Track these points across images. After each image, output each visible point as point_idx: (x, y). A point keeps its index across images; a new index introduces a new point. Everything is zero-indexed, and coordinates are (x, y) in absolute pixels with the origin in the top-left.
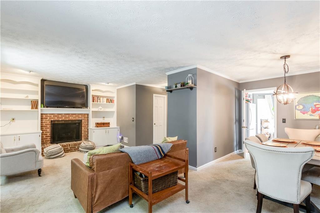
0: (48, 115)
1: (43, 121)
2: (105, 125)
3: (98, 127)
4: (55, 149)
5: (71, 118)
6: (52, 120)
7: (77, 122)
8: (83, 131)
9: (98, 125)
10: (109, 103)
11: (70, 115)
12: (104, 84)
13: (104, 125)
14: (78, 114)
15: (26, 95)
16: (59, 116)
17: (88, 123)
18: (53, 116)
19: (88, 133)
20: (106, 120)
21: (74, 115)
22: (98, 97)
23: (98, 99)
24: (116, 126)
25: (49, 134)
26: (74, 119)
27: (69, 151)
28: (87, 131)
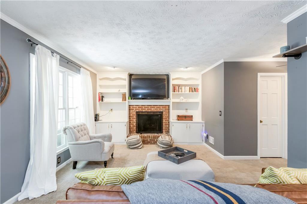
0: (134, 106)
1: (131, 112)
2: (187, 118)
3: (178, 120)
4: (133, 140)
5: (153, 109)
6: (137, 111)
7: (158, 113)
8: (164, 124)
9: (179, 118)
10: (193, 92)
11: (152, 106)
12: (182, 69)
13: (185, 118)
14: (159, 105)
15: (118, 90)
16: (143, 107)
17: (169, 115)
18: (138, 107)
19: (169, 126)
20: (189, 113)
21: (156, 107)
22: (179, 86)
23: (180, 88)
24: (200, 121)
25: (135, 124)
26: (155, 110)
27: (149, 143)
28: (168, 123)
